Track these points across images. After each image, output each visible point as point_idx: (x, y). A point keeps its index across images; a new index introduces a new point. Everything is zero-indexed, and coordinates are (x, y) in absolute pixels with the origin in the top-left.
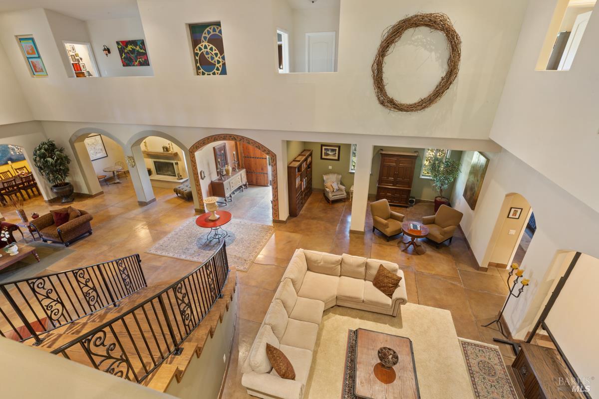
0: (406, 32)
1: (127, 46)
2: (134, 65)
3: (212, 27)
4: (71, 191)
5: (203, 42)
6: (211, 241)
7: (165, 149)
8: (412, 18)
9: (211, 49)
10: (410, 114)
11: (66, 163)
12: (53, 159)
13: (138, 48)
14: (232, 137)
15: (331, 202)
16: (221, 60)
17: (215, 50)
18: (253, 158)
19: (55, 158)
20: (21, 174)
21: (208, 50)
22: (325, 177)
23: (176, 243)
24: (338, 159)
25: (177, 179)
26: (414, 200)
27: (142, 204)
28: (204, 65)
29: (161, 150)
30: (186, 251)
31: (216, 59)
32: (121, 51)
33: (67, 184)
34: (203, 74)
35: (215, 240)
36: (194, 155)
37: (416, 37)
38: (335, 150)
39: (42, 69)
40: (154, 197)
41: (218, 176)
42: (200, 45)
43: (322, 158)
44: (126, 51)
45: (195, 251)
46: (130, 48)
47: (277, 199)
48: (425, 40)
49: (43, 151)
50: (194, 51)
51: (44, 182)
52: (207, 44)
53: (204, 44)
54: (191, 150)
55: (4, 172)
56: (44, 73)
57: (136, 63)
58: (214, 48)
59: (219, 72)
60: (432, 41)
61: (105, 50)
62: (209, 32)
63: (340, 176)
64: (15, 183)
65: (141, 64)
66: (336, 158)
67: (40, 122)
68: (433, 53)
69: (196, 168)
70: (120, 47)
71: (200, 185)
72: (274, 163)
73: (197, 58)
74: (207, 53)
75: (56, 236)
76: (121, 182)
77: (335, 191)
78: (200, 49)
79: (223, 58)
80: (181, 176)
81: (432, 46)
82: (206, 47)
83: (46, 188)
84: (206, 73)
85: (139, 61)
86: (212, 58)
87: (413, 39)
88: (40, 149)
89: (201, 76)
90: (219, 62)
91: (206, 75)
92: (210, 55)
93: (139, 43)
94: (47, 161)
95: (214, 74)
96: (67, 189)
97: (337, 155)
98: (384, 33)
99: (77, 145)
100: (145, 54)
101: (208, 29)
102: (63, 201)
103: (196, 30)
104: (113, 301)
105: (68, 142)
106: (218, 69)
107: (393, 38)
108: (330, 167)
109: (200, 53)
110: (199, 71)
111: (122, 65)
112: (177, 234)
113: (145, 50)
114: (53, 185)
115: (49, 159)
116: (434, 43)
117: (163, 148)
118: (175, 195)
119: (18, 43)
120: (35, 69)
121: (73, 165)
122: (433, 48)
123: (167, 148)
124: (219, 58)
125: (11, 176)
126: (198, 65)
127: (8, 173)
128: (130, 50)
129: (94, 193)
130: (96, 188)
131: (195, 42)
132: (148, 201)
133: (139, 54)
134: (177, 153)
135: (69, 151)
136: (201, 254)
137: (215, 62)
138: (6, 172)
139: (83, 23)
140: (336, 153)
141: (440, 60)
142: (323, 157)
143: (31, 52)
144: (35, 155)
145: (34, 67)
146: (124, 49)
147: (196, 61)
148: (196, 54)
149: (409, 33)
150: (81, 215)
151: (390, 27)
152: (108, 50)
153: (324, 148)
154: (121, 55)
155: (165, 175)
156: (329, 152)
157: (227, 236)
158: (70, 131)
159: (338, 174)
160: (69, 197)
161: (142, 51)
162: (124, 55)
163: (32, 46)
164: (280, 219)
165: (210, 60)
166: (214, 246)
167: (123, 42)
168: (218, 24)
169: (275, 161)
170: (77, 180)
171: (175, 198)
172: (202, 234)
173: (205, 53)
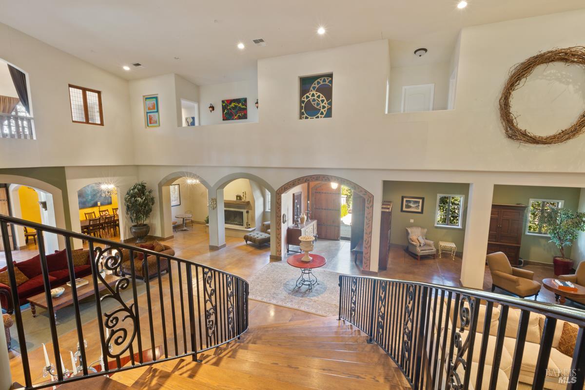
0: (539, 67)
1: (230, 104)
2: (233, 119)
3: (323, 79)
4: (147, 232)
5: (311, 91)
6: (300, 287)
7: (238, 198)
8: (545, 54)
9: (319, 97)
10: (549, 146)
11: (151, 205)
12: (142, 199)
13: (240, 105)
14: (325, 178)
15: (419, 258)
16: (326, 105)
17: (322, 97)
18: (325, 209)
19: (144, 198)
20: (105, 215)
21: (315, 98)
22: (409, 230)
23: (261, 286)
24: (422, 212)
25: (246, 228)
26: (523, 260)
27: (213, 248)
28: (308, 110)
29: (235, 199)
30: (275, 296)
31: (322, 105)
32: (224, 108)
33: (145, 225)
34: (306, 118)
35: (304, 286)
36: (280, 196)
37: (549, 72)
38: (419, 202)
39: (156, 121)
40: (225, 243)
41: (293, 223)
42: (308, 94)
43: (402, 211)
44: (229, 107)
45: (285, 297)
46: (233, 105)
47: (370, 246)
48: (559, 75)
49: (136, 190)
50: (301, 98)
51: (126, 222)
52: (315, 93)
53: (312, 93)
54: (278, 192)
55: (90, 213)
56: (158, 124)
57: (236, 117)
58: (321, 95)
59: (323, 116)
60: (568, 74)
61: (210, 107)
62: (318, 83)
63: (426, 230)
64: (99, 222)
65: (240, 118)
66: (420, 210)
67: (138, 166)
68: (571, 87)
69: (280, 211)
70: (224, 105)
71: (281, 228)
72: (371, 204)
73: (303, 105)
74: (314, 100)
75: (139, 268)
76: (188, 229)
77: (422, 245)
78: (307, 97)
79: (330, 104)
80: (249, 225)
81: (568, 80)
82: (313, 95)
83: (125, 228)
84: (310, 117)
85: (239, 116)
86: (318, 104)
87: (545, 74)
88: (134, 189)
89: (304, 120)
90: (324, 107)
91: (309, 119)
92: (317, 101)
93: (242, 101)
94: (136, 201)
95: (318, 117)
96: (144, 230)
97: (420, 207)
98: (511, 70)
99: (164, 188)
100: (245, 110)
101: (319, 80)
102: (138, 242)
103: (306, 83)
104: (194, 348)
105: (157, 186)
106: (322, 113)
107: (524, 73)
108: (412, 221)
109: (306, 100)
110: (302, 116)
111: (222, 119)
112: (258, 278)
113: (246, 106)
114: (133, 224)
115: (139, 199)
116: (571, 76)
117: (237, 196)
118: (244, 243)
119: (144, 101)
120: (150, 121)
121: (156, 208)
122: (571, 80)
123: (240, 197)
124: (325, 104)
125: (94, 217)
126: (303, 111)
127: (93, 214)
128: (232, 107)
129: (166, 236)
130: (169, 232)
131: (303, 91)
132: (220, 245)
133: (241, 109)
134: (249, 202)
135: (156, 194)
136: (294, 301)
137: (320, 107)
138: (91, 213)
139: (198, 87)
140: (419, 206)
141: (581, 92)
142: (404, 209)
143: (151, 107)
144: (128, 194)
145: (151, 119)
146: (228, 106)
147: (301, 108)
148: (302, 102)
149: (539, 69)
150: (165, 250)
151: (517, 65)
152: (212, 108)
153: (405, 199)
154: (223, 111)
155: (232, 224)
156: (411, 205)
157: (316, 284)
158: (163, 175)
159: (422, 228)
160: (143, 239)
161: (243, 107)
162: (226, 111)
163: (154, 103)
164: (371, 270)
165: (316, 106)
166: (305, 293)
167: (227, 101)
168: (330, 76)
169: (371, 202)
170: (154, 223)
171: (245, 245)
172: (287, 280)
173: (311, 100)
